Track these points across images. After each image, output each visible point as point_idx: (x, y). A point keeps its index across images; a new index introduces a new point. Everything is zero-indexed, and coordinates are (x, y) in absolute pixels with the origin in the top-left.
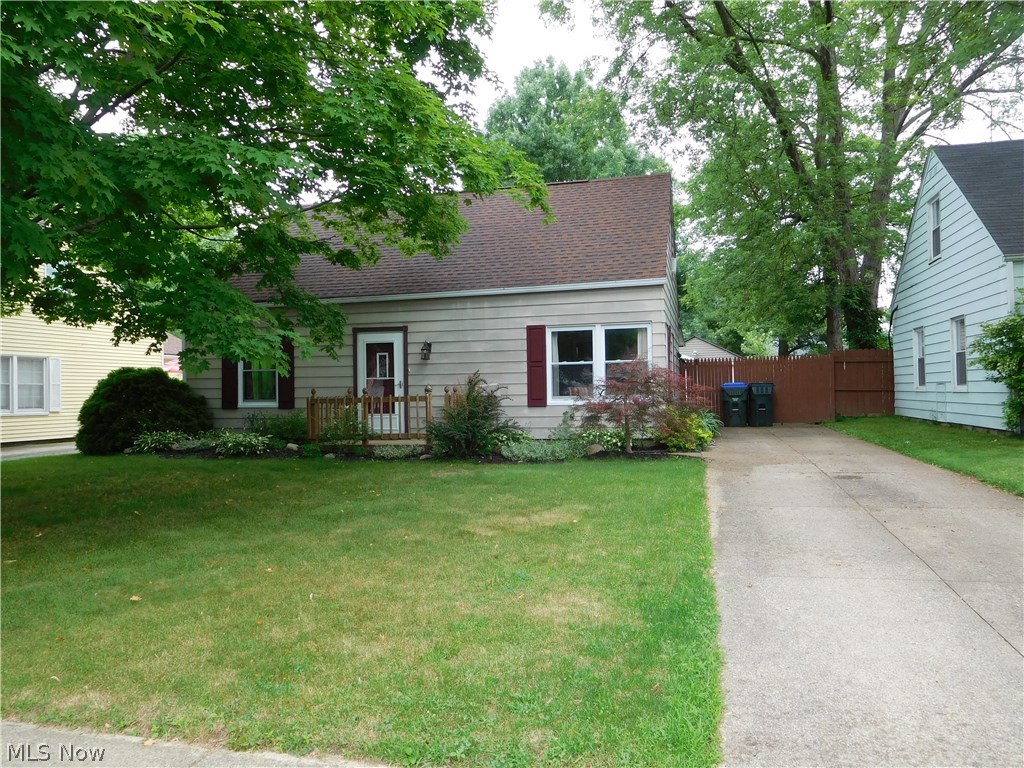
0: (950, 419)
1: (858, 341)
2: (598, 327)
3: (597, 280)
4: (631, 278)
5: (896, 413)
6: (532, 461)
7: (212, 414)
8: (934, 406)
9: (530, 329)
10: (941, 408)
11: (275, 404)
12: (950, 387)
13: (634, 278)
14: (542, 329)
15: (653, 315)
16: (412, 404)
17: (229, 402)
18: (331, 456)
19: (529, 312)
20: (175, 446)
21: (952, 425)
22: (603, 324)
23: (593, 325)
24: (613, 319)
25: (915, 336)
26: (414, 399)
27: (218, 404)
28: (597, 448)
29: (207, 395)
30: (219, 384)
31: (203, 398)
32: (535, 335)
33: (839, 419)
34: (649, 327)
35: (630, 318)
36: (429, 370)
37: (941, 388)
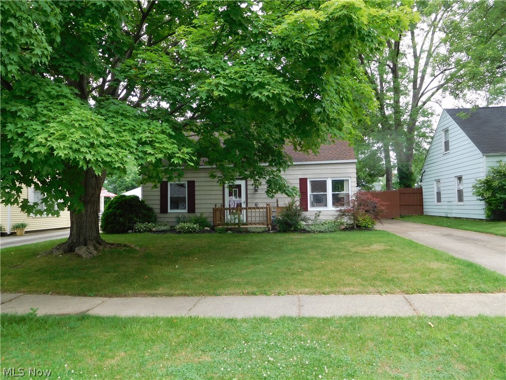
0: (454, 215)
1: (405, 184)
2: (329, 179)
3: (328, 160)
4: (342, 159)
5: (424, 214)
6: (320, 232)
7: (156, 215)
8: (446, 211)
9: (301, 180)
10: (449, 211)
11: (186, 211)
12: (454, 203)
13: (343, 159)
14: (306, 179)
15: (351, 174)
16: (249, 210)
17: (164, 210)
18: (229, 232)
19: (300, 172)
20: (154, 229)
21: (456, 218)
22: (331, 178)
23: (327, 178)
24: (335, 175)
25: (435, 183)
26: (250, 208)
27: (159, 211)
28: (343, 227)
29: (153, 207)
30: (159, 202)
31: (152, 208)
32: (303, 182)
33: (402, 217)
34: (349, 179)
35: (342, 175)
36: (257, 196)
37: (450, 204)
